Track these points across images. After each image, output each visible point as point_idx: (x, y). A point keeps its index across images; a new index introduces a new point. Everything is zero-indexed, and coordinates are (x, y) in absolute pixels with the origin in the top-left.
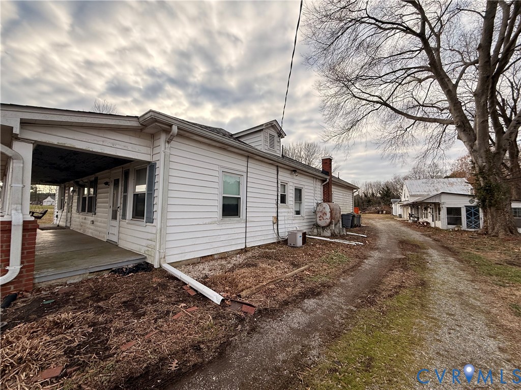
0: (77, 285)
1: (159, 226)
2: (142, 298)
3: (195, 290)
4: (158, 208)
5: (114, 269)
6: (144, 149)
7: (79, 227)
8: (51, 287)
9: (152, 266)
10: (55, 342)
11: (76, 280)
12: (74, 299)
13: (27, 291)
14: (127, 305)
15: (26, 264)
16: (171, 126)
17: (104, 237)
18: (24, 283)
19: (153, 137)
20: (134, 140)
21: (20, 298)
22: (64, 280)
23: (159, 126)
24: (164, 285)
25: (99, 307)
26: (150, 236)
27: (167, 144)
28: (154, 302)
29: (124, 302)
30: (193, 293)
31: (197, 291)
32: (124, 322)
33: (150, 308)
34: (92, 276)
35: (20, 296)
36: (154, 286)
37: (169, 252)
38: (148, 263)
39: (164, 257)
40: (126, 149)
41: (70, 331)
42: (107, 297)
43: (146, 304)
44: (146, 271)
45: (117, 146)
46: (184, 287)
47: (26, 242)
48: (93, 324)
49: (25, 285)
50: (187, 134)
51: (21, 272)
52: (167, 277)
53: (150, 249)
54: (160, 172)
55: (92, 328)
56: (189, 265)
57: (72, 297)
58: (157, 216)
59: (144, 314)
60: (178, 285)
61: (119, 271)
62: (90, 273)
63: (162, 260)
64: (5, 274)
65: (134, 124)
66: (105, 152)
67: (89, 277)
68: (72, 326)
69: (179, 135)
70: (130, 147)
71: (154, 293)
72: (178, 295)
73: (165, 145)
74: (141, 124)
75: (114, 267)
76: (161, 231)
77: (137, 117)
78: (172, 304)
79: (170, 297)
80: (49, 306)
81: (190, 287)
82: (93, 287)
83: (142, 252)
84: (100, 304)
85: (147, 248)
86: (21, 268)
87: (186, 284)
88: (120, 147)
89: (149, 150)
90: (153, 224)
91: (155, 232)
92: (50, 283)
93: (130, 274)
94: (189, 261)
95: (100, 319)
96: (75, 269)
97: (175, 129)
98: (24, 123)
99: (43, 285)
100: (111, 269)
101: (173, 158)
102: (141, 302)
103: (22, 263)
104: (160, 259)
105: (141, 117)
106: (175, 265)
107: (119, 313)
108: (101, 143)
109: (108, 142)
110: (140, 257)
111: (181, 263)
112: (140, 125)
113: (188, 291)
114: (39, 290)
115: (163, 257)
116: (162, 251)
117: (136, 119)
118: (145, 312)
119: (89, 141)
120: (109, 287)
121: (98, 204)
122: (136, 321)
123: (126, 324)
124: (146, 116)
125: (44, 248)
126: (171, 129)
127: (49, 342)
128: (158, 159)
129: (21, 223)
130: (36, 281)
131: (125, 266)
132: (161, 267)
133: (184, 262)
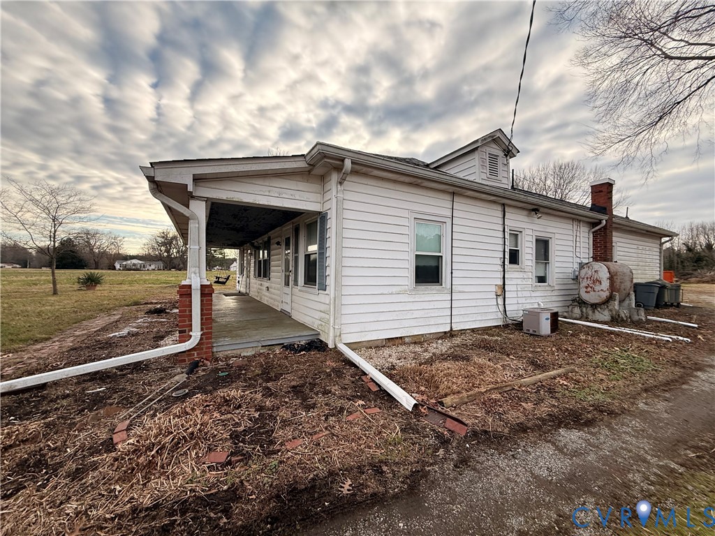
0: (250, 359)
1: (332, 295)
2: (313, 385)
3: (377, 384)
4: (331, 271)
5: (285, 344)
6: (312, 197)
7: (257, 294)
8: (227, 358)
9: (326, 345)
10: (223, 422)
11: (249, 353)
12: (245, 374)
13: (207, 360)
14: (297, 390)
15: (205, 331)
16: (343, 160)
17: (278, 306)
18: (204, 350)
19: (323, 179)
20: (302, 185)
21: (202, 366)
22: (238, 352)
23: (329, 163)
24: (339, 371)
25: (268, 388)
26: (323, 307)
27: (339, 186)
28: (326, 393)
29: (294, 387)
30: (375, 389)
31: (379, 386)
32: (291, 413)
33: (320, 399)
34: (264, 351)
35: (201, 364)
36: (328, 371)
37: (345, 329)
38: (321, 341)
39: (340, 336)
40: (293, 198)
41: (237, 411)
42: (277, 378)
43: (317, 394)
44: (319, 351)
45: (284, 196)
46: (363, 378)
47: (204, 308)
48: (260, 408)
49: (206, 353)
50: (365, 169)
51: (201, 339)
52: (344, 361)
53: (324, 324)
54: (332, 224)
55: (259, 413)
56: (371, 348)
57: (243, 372)
58: (330, 281)
59: (313, 406)
60: (356, 374)
61: (289, 347)
62: (262, 346)
63: (337, 339)
64: (189, 340)
65: (301, 164)
66: (272, 204)
67: (262, 351)
68: (240, 406)
69: (354, 172)
70: (297, 195)
71: (327, 381)
72: (355, 387)
73: (337, 188)
74: (308, 164)
75: (286, 342)
76: (335, 300)
77: (303, 155)
78: (347, 398)
79: (346, 388)
80: (223, 379)
81: (371, 378)
82: (264, 363)
83: (315, 327)
84: (269, 385)
85: (320, 322)
86: (202, 335)
87: (365, 374)
88: (287, 197)
89: (318, 197)
90: (326, 292)
91: (328, 302)
92: (226, 353)
93: (302, 353)
94: (370, 343)
95: (267, 403)
96: (248, 340)
97: (348, 163)
98: (197, 179)
99: (221, 355)
100: (283, 344)
101: (347, 205)
102: (311, 390)
103: (202, 329)
104: (335, 337)
105: (307, 154)
106: (354, 346)
107: (287, 400)
108: (267, 194)
109: (275, 192)
110: (313, 333)
111: (360, 345)
112: (307, 166)
113: (368, 384)
114: (217, 360)
115: (338, 334)
116: (336, 327)
117: (302, 159)
118: (315, 404)
119: (256, 192)
120: (279, 366)
121: (272, 268)
122: (304, 413)
123: (294, 415)
124: (313, 152)
125: (225, 315)
126: (343, 165)
127: (219, 420)
128: (329, 208)
129: (199, 287)
130: (215, 350)
131: (296, 340)
132: (336, 347)
133: (365, 344)
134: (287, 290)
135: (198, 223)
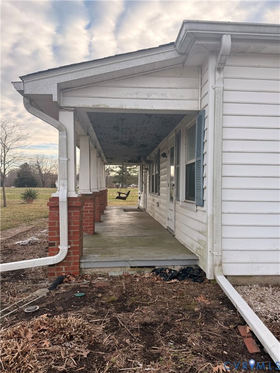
0: (114, 280)
1: (209, 212)
2: (168, 326)
3: (258, 342)
4: (208, 183)
5: (157, 268)
6: (187, 93)
7: (151, 210)
8: (94, 276)
9: (205, 274)
10: (48, 354)
11: (116, 273)
12: (100, 298)
13: (74, 276)
14: (146, 330)
15: (73, 245)
16: (219, 38)
17: (165, 223)
18: (72, 266)
19: (200, 69)
20: (174, 82)
21: (66, 282)
22: (106, 271)
23: (202, 45)
24: (211, 313)
25: (116, 320)
26: (201, 227)
27: (217, 74)
28: (180, 341)
29: (145, 324)
30: (253, 349)
31: (261, 347)
32: (126, 360)
33: (169, 349)
34: (133, 272)
35: (66, 279)
36: (196, 309)
37: (228, 257)
38: (200, 270)
39: (220, 265)
40: (165, 97)
41: (67, 344)
42: (131, 309)
43: (167, 340)
44: (195, 281)
45: (154, 96)
46: (241, 328)
47: (72, 221)
48: (94, 346)
49: (73, 268)
51: (68, 253)
52: (220, 299)
53: (202, 248)
54: (209, 124)
55: (88, 352)
56: (267, 285)
57: (100, 295)
58: (208, 195)
59: (156, 358)
60: (232, 321)
61: (159, 272)
62: (132, 267)
63: (217, 268)
64: (58, 253)
65: (170, 55)
66: (140, 107)
67: (130, 273)
70: (169, 94)
71: (188, 324)
72: (224, 341)
73: (215, 76)
74: (179, 53)
75: (158, 265)
76: (213, 219)
77: (172, 44)
78: (206, 356)
79: (210, 340)
80: (78, 300)
81: (251, 332)
82: (124, 288)
83: (194, 250)
84: (119, 316)
85: (199, 245)
86: (69, 249)
87: (244, 323)
88: (157, 97)
89: (195, 93)
90: (204, 209)
91: (205, 221)
92: (94, 271)
93: (173, 281)
94: (266, 279)
95: (105, 340)
97: (227, 41)
99: (88, 272)
100: (154, 267)
101: (229, 97)
102: (163, 333)
103: (69, 243)
104: (214, 265)
105: (177, 41)
107: (128, 341)
108: (135, 96)
109: (143, 93)
110: (190, 257)
111: (251, 280)
112: (178, 56)
113: (245, 340)
114: (83, 277)
115: (218, 263)
116: (216, 253)
117: (171, 48)
118: (159, 355)
120: (140, 293)
122: (141, 365)
123: (128, 364)
124: (182, 35)
126: (220, 46)
127: (46, 350)
129: (65, 199)
130: (82, 266)
131: (169, 265)
132: (215, 280)
133: (257, 279)
134: (172, 206)
135: (67, 135)
